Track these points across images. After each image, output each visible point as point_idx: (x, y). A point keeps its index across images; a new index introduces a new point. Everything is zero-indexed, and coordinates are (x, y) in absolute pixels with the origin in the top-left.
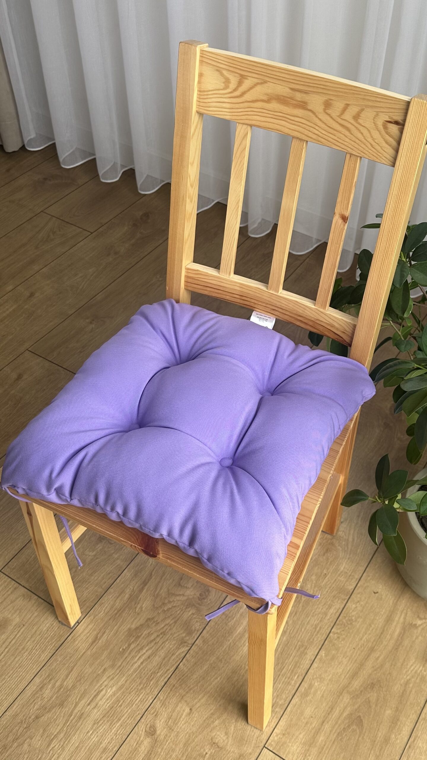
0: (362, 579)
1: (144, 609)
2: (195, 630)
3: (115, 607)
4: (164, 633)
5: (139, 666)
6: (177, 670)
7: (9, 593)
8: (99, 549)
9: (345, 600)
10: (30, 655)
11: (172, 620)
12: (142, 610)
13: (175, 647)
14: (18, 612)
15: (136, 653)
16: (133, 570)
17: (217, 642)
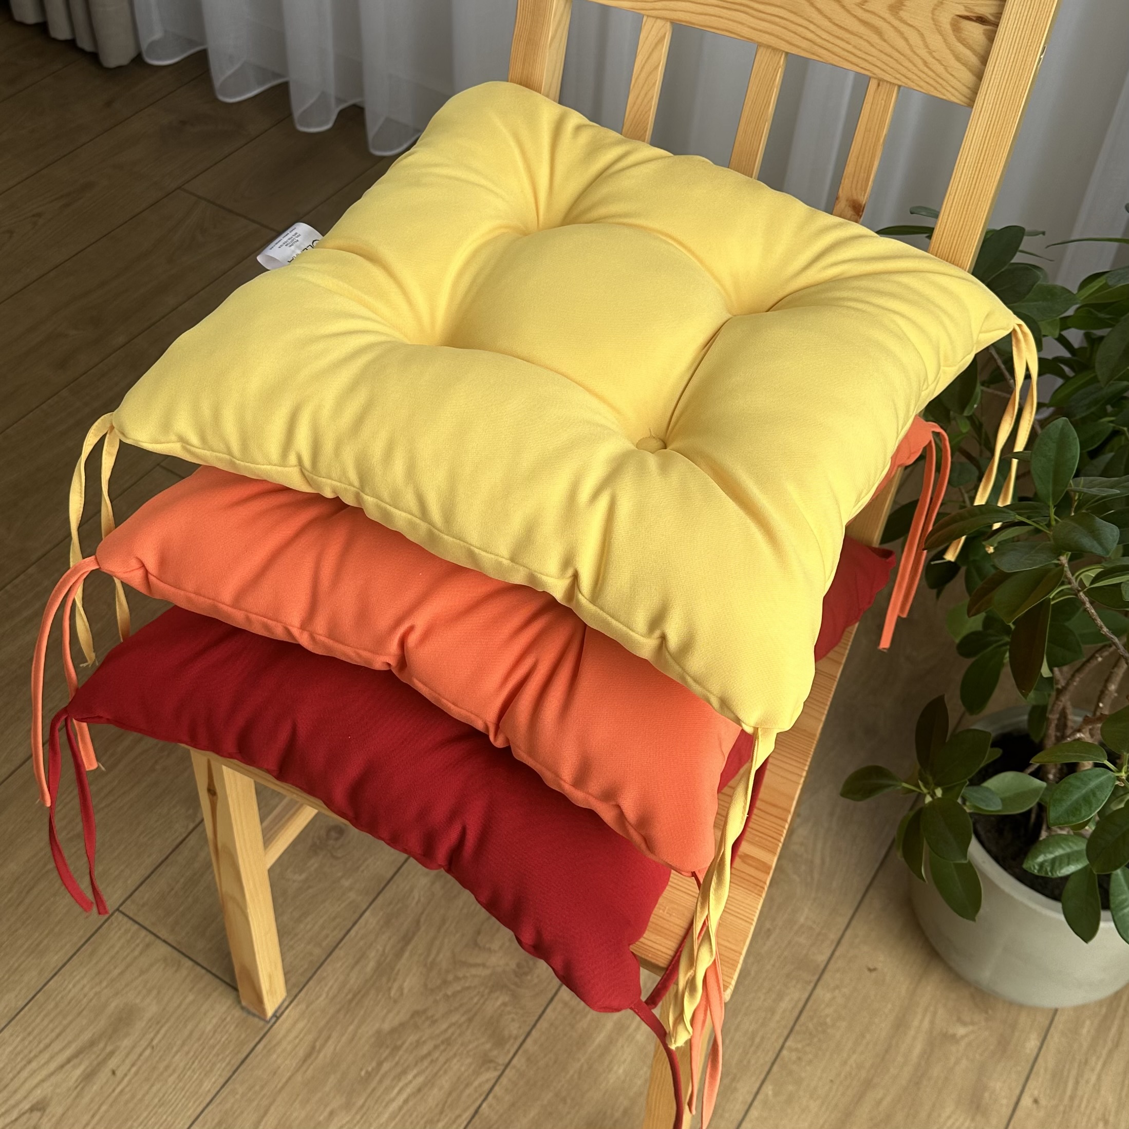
0: (844, 941)
1: (406, 991)
2: (510, 1037)
3: (348, 986)
4: (448, 1042)
5: (401, 1108)
6: (477, 1117)
7: (136, 953)
8: (313, 869)
9: (810, 982)
10: (180, 1081)
11: (463, 1015)
12: (402, 994)
13: (470, 1070)
14: (155, 992)
15: (393, 1080)
16: (381, 913)
17: (555, 1062)
